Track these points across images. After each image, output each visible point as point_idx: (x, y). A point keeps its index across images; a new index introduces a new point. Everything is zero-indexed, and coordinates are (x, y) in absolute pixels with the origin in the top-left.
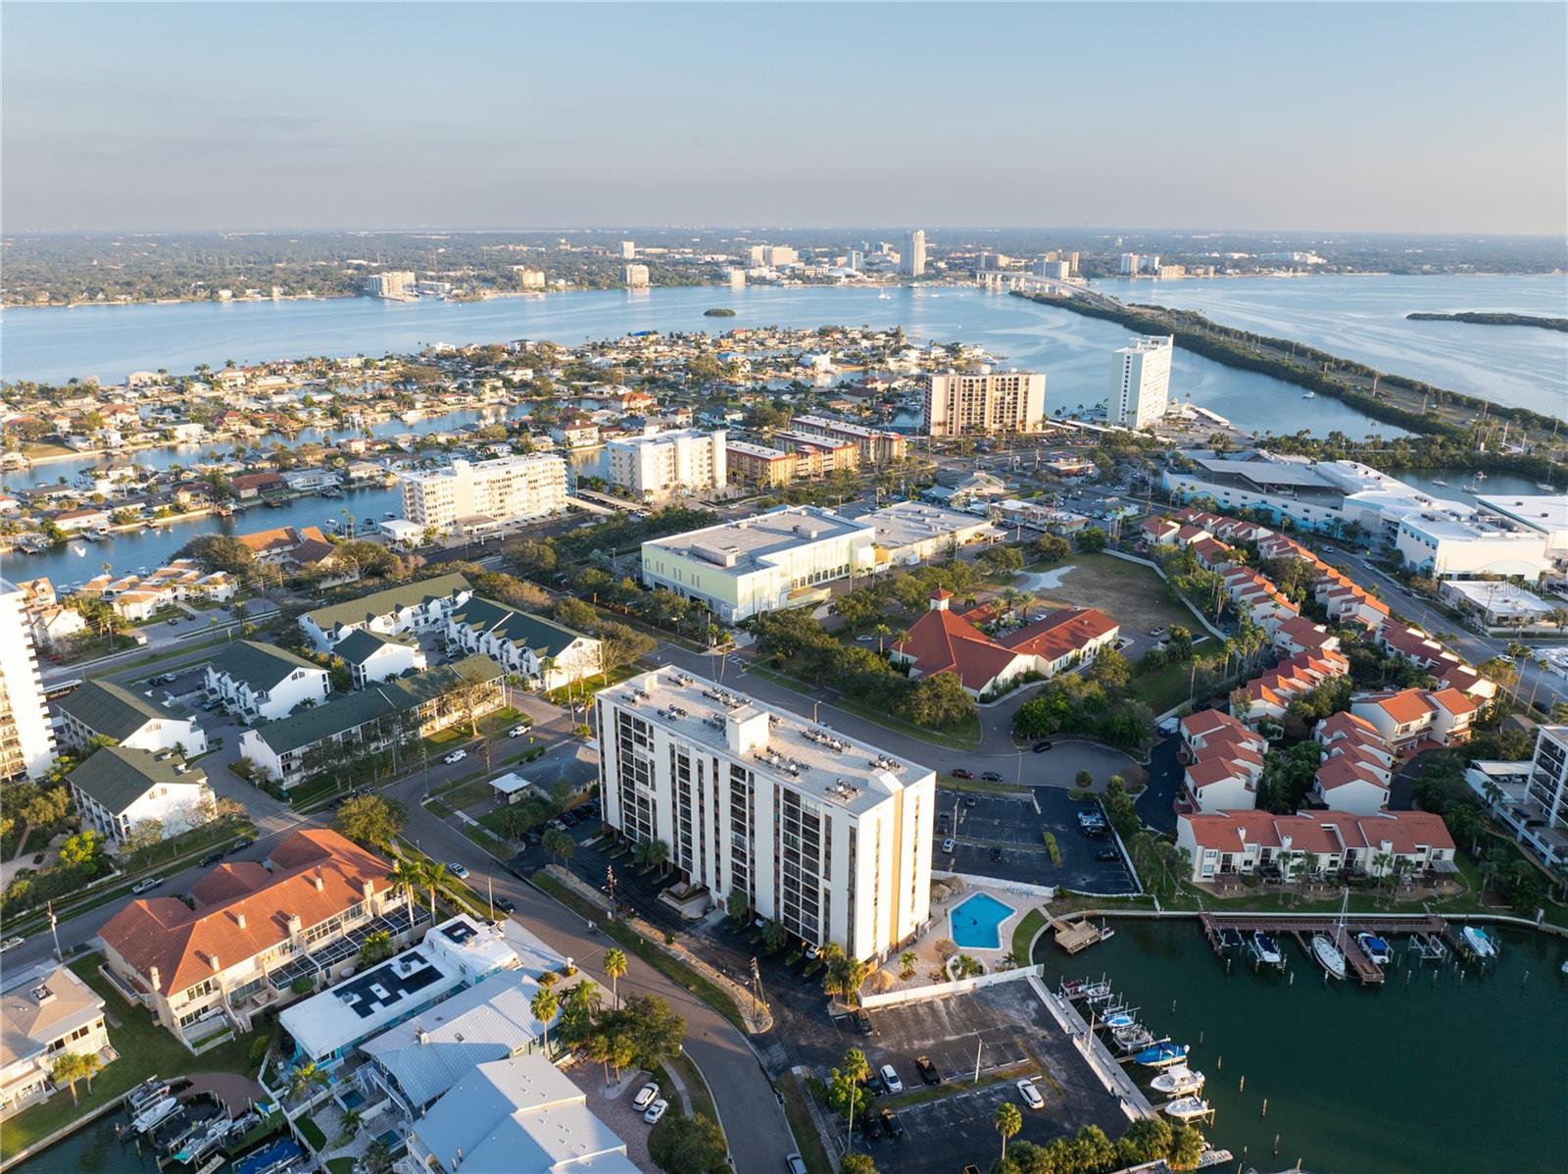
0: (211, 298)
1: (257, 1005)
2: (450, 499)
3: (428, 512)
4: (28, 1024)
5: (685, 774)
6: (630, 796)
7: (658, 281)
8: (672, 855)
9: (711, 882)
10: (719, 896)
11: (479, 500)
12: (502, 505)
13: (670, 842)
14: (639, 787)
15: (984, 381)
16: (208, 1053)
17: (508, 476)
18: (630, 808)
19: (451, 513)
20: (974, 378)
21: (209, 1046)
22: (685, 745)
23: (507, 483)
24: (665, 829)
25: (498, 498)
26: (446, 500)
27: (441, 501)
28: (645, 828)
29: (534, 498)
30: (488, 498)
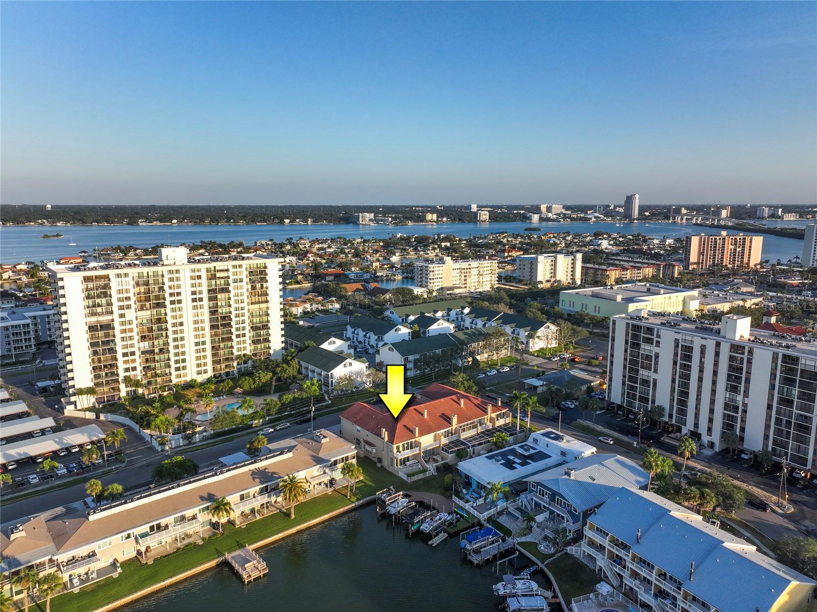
0: (280, 222)
1: (437, 461)
2: (441, 276)
3: (430, 281)
4: (318, 450)
5: (688, 358)
6: (633, 379)
7: (493, 219)
8: (667, 415)
9: (703, 430)
10: (709, 438)
11: (454, 279)
12: (465, 282)
13: (667, 406)
14: (643, 373)
15: (724, 239)
16: (415, 482)
17: (469, 267)
18: (633, 388)
19: (441, 284)
20: (718, 238)
21: (415, 478)
22: (688, 338)
23: (468, 270)
24: (663, 397)
25: (463, 278)
26: (439, 276)
27: (437, 276)
28: (644, 400)
29: (481, 280)
30: (458, 278)
